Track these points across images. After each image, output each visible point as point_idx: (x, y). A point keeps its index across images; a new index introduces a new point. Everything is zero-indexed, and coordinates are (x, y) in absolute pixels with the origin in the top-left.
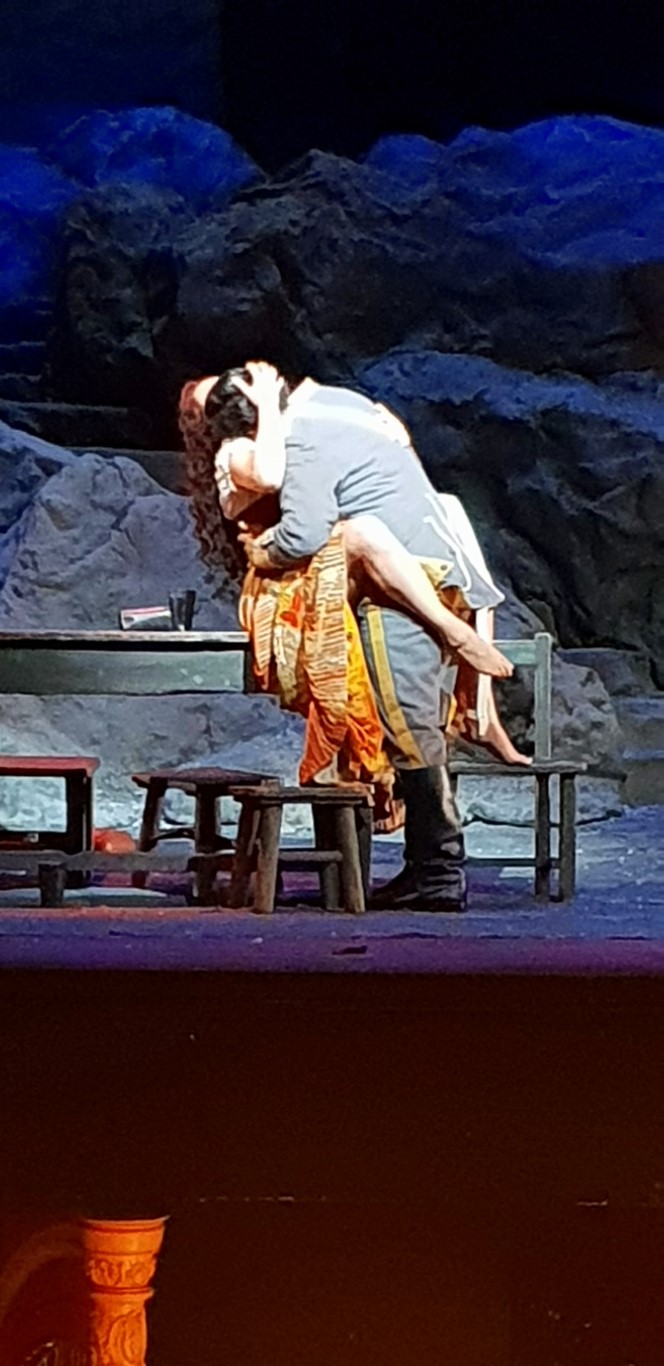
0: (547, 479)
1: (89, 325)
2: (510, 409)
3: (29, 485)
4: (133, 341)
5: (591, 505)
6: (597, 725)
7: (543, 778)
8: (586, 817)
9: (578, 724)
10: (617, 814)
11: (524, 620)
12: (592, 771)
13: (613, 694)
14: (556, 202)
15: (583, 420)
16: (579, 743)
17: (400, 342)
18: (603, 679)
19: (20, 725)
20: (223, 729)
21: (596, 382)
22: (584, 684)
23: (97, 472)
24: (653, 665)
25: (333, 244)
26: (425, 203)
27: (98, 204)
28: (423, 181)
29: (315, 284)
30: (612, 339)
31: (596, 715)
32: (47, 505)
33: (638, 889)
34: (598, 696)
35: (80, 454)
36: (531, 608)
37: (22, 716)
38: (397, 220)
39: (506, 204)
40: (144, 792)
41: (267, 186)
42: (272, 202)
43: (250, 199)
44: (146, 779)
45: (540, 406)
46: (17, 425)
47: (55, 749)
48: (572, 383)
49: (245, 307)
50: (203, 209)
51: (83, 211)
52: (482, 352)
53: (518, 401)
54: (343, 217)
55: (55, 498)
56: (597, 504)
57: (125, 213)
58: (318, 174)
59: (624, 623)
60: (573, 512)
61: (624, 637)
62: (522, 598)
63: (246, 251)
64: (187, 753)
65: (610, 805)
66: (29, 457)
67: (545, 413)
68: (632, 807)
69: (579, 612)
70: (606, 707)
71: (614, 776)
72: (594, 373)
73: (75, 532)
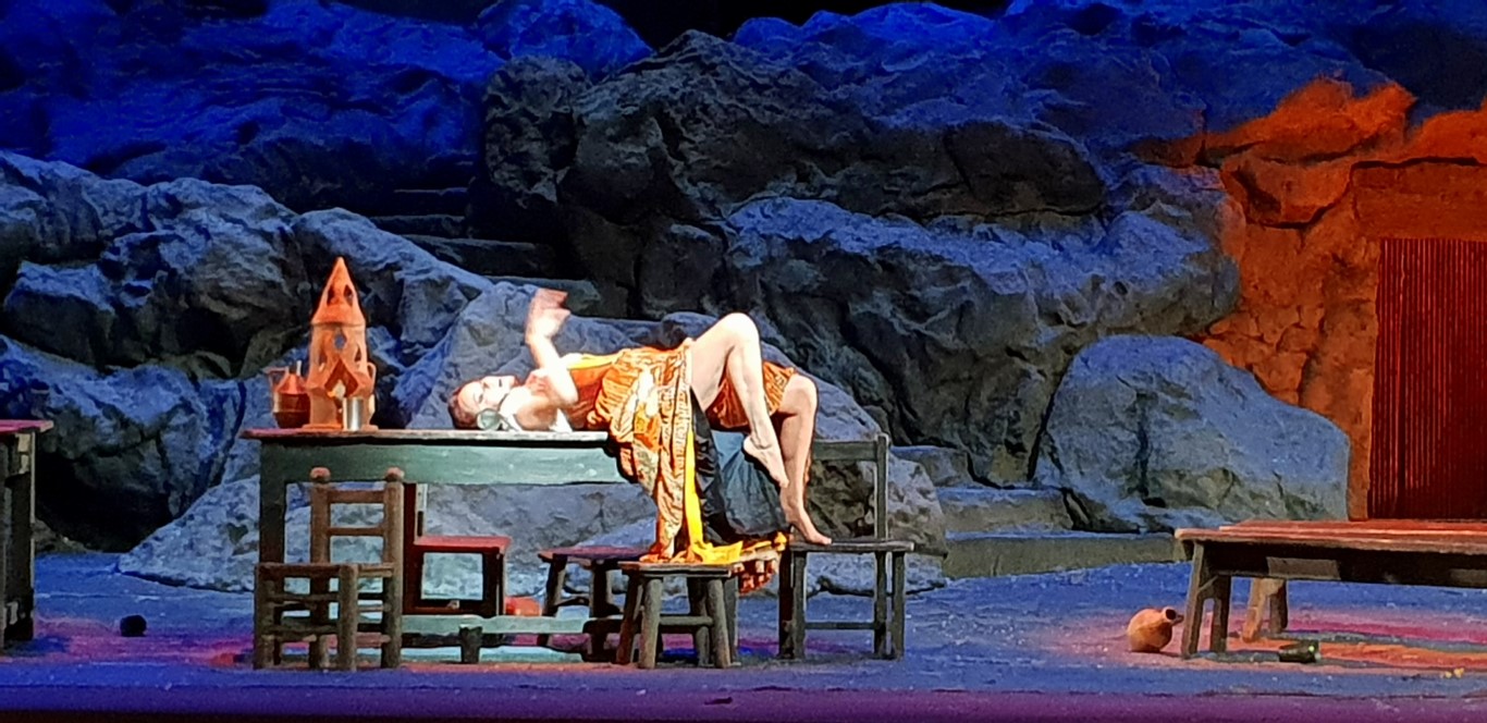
0: (882, 303)
1: (504, 175)
2: (851, 246)
3: (452, 308)
4: (539, 188)
5: (920, 327)
6: (923, 511)
7: (880, 555)
8: (914, 588)
9: (908, 510)
10: (941, 586)
11: (863, 423)
12: (919, 549)
13: (936, 484)
14: (891, 74)
15: (912, 256)
16: (909, 525)
17: (762, 189)
18: (929, 474)
19: (445, 509)
20: (615, 514)
21: (924, 225)
22: (913, 476)
23: (510, 298)
24: (970, 461)
25: (705, 108)
26: (782, 74)
27: (512, 74)
28: (781, 55)
29: (692, 142)
30: (934, 189)
31: (922, 502)
32: (468, 324)
33: (959, 650)
34: (924, 486)
35: (495, 282)
36: (868, 411)
37: (446, 503)
38: (759, 89)
39: (849, 76)
40: (547, 566)
41: (650, 60)
42: (655, 73)
43: (637, 70)
44: (549, 555)
45: (877, 244)
46: (443, 257)
47: (474, 530)
48: (905, 224)
49: (633, 160)
50: (598, 78)
51: (498, 79)
52: (828, 199)
53: (859, 240)
54: (714, 86)
55: (474, 318)
56: (923, 326)
57: (534, 82)
58: (694, 50)
59: (945, 425)
60: (903, 332)
61: (946, 437)
62: (861, 404)
63: (635, 112)
64: (584, 533)
65: (934, 578)
66: (453, 285)
67: (881, 250)
68: (953, 579)
69: (910, 416)
70: (932, 496)
71: (935, 553)
72: (919, 216)
73: (490, 348)
